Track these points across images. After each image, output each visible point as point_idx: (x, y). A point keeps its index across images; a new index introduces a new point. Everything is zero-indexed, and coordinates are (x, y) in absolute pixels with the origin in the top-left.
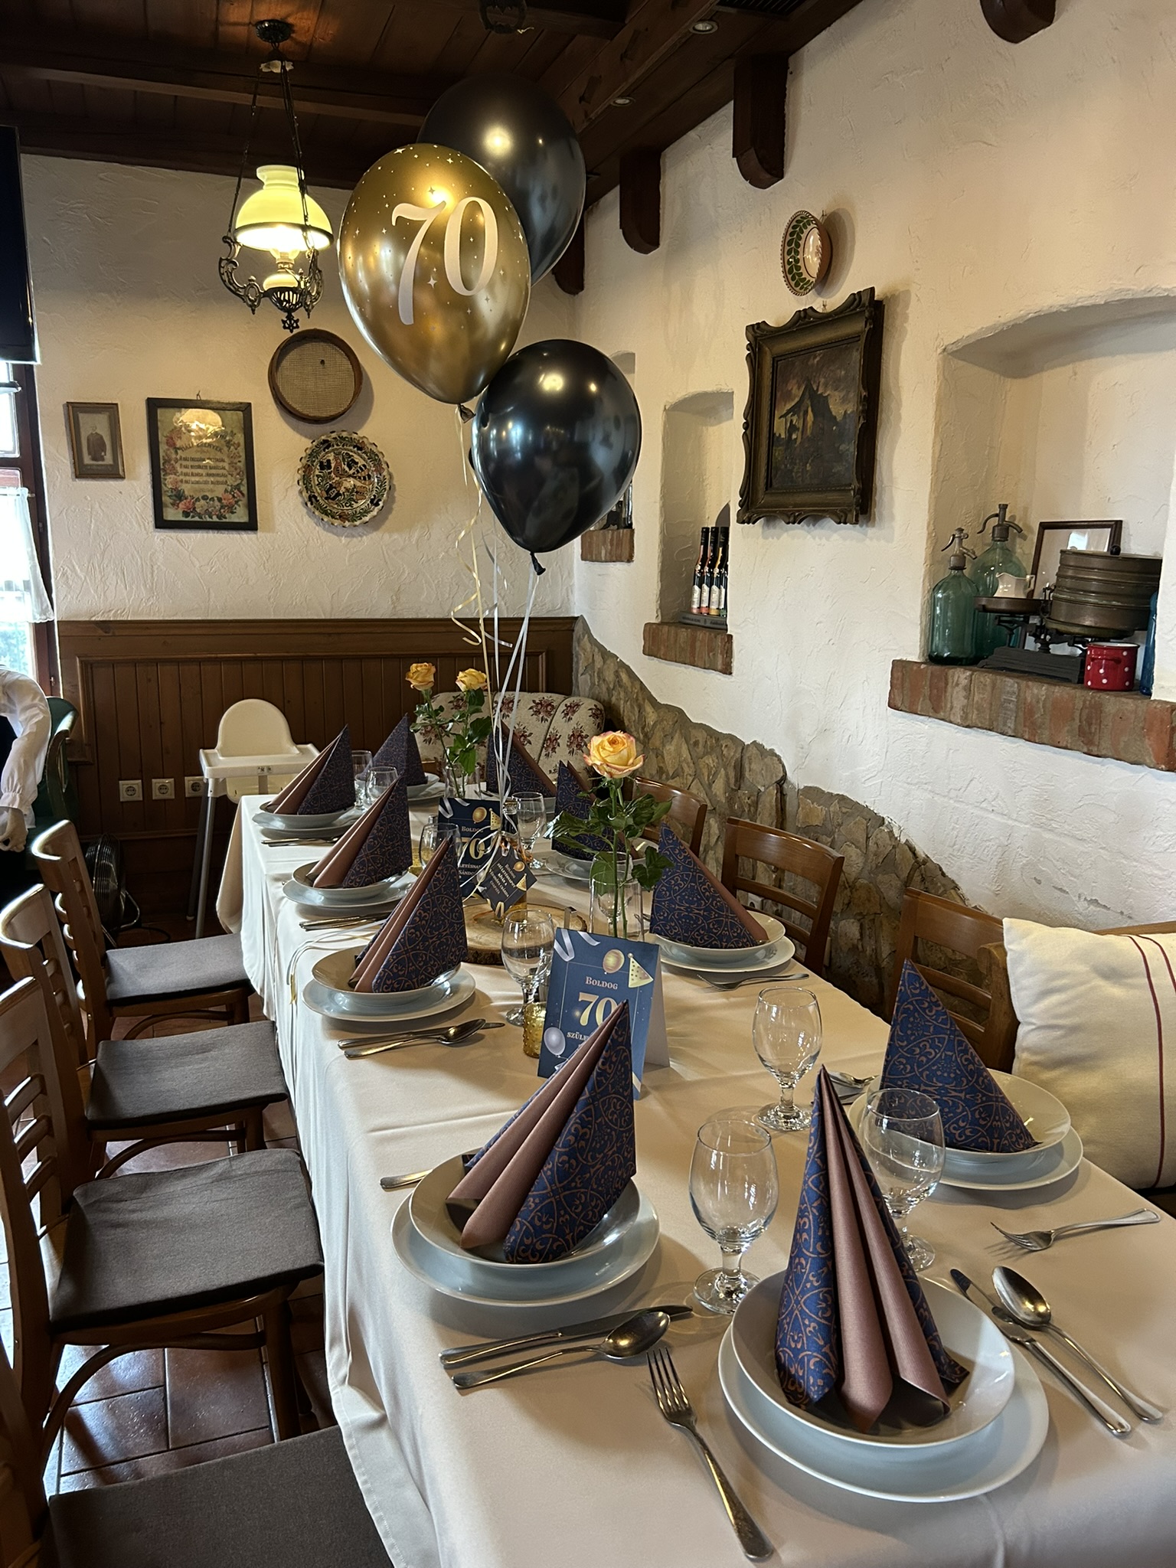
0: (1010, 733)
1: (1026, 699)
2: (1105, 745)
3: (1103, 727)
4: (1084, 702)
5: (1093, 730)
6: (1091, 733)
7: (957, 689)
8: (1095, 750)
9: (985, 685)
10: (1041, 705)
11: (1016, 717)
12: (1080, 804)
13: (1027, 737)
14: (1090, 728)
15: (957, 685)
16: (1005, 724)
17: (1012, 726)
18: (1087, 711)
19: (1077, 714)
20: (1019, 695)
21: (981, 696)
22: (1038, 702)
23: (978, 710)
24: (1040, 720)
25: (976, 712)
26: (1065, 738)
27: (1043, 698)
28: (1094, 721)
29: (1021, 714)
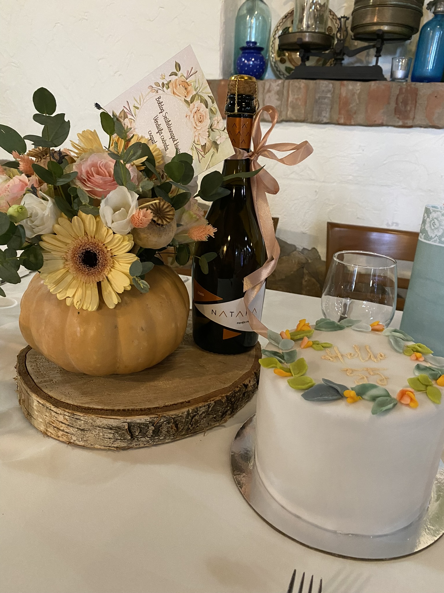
0: (325, 120)
1: (340, 94)
2: (420, 118)
3: (418, 105)
4: (401, 89)
5: (409, 108)
6: (406, 111)
7: (269, 94)
8: (410, 123)
9: (300, 88)
10: (356, 97)
11: (331, 109)
12: (385, 162)
13: (342, 121)
14: (405, 107)
15: (269, 91)
16: (319, 114)
17: (328, 115)
18: (403, 96)
19: (393, 99)
20: (334, 92)
21: (296, 97)
22: (353, 95)
23: (293, 108)
24: (355, 108)
25: (290, 109)
26: (380, 117)
27: (358, 92)
28: (410, 102)
29: (336, 106)
